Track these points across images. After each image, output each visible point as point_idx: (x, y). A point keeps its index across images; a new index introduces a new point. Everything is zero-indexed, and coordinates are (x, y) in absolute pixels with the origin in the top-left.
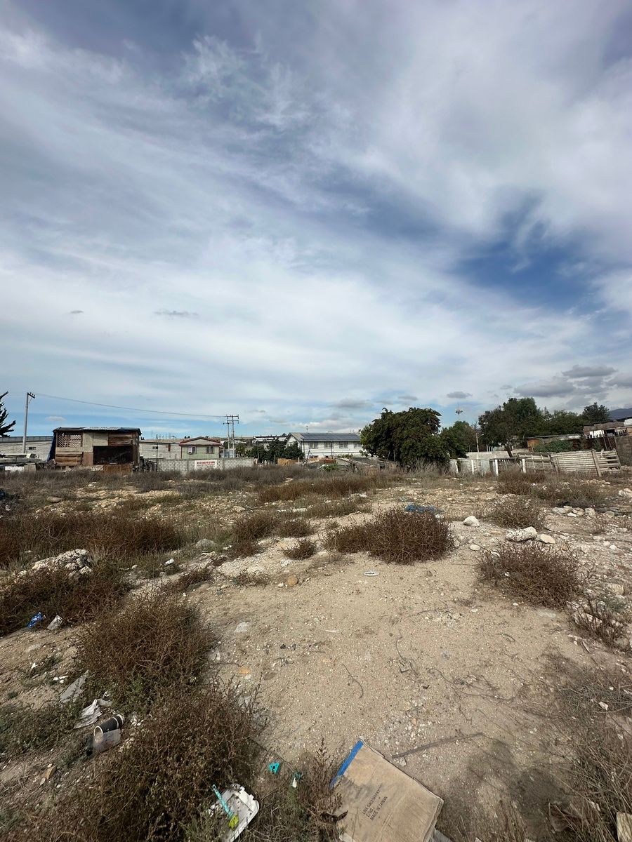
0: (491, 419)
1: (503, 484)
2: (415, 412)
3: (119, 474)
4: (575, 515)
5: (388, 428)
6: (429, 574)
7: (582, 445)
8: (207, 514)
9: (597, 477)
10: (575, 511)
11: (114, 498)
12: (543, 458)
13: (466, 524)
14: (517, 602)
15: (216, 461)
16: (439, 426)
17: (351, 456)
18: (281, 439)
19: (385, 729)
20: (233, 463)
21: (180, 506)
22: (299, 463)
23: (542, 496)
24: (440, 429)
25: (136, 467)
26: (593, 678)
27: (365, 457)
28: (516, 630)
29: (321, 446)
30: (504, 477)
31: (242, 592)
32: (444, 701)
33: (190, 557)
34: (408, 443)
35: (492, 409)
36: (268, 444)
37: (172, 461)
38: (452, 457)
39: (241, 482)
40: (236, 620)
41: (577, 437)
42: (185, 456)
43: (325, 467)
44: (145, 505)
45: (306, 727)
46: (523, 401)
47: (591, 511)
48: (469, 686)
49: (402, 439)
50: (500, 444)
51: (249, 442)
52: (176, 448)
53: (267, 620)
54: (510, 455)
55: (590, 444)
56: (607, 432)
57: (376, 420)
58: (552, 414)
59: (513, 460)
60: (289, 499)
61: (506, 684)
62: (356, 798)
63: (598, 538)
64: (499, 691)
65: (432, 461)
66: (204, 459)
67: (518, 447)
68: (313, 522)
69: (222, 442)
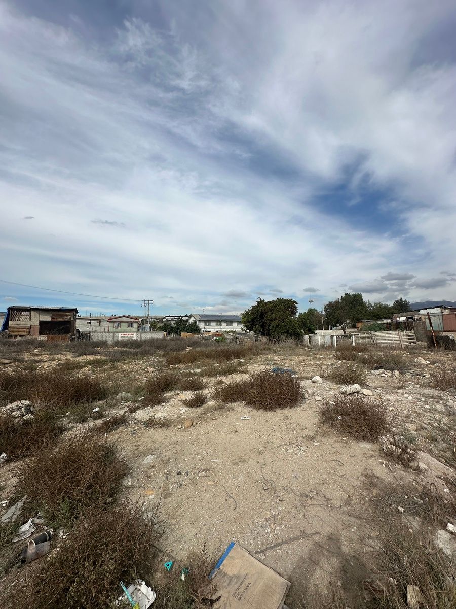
0: (332, 308)
1: (339, 353)
2: (280, 301)
3: (60, 342)
4: (386, 376)
5: (262, 312)
6: (287, 418)
7: (392, 327)
8: (126, 373)
9: (401, 349)
10: (386, 373)
11: (55, 360)
12: (366, 335)
13: (313, 382)
14: (345, 437)
15: (135, 334)
16: (297, 312)
17: (234, 332)
18: (184, 318)
19: (251, 532)
20: (147, 335)
21: (106, 367)
22: (197, 336)
23: (365, 362)
24: (298, 314)
25: (73, 337)
26: (394, 490)
27: (244, 332)
28: (344, 458)
29: (213, 324)
30: (340, 348)
31: (150, 432)
32: (293, 510)
33: (112, 406)
34: (275, 323)
35: (333, 301)
36: (175, 322)
37: (101, 333)
38: (305, 334)
39: (153, 349)
40: (144, 454)
41: (389, 321)
42: (112, 329)
43: (216, 340)
44: (78, 366)
45: (194, 534)
46: (354, 296)
47: (397, 373)
48: (311, 498)
49: (271, 320)
50: (338, 325)
51: (161, 320)
52: (105, 324)
53: (167, 453)
54: (345, 333)
55: (398, 326)
56: (408, 318)
57: (253, 306)
58: (373, 305)
59: (346, 336)
60: (188, 362)
61: (336, 495)
62: (228, 585)
63: (401, 391)
64: (332, 502)
65: (291, 336)
66: (126, 332)
67: (350, 328)
68: (205, 380)
69: (140, 320)
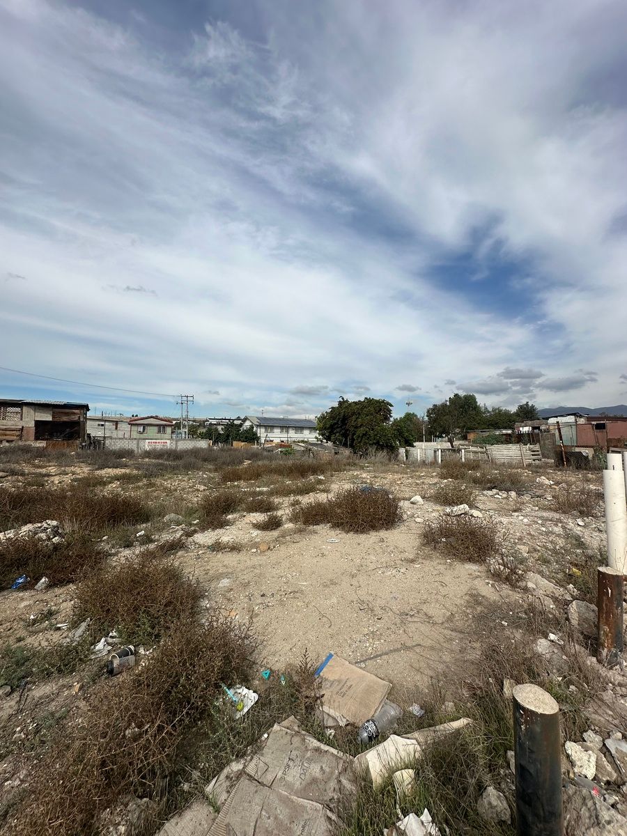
0: (438, 413)
1: (444, 471)
2: (370, 402)
3: (67, 451)
4: (500, 497)
5: (344, 416)
6: (382, 540)
7: (513, 439)
8: (169, 492)
9: (522, 468)
10: (500, 494)
11: (67, 474)
12: (480, 450)
13: (412, 503)
14: (450, 559)
15: (168, 441)
16: (391, 417)
17: (306, 442)
18: (236, 422)
19: (350, 646)
20: (186, 445)
21: (140, 484)
22: (256, 446)
23: (476, 481)
24: (392, 419)
25: (84, 444)
26: (500, 608)
27: (320, 442)
28: (447, 579)
29: (277, 431)
30: (445, 465)
32: (393, 627)
33: (160, 530)
34: (361, 431)
35: (439, 403)
36: (223, 427)
37: (120, 439)
38: (401, 446)
39: (200, 463)
40: (219, 577)
41: (510, 432)
42: (135, 435)
43: (281, 452)
44: (102, 483)
45: (288, 648)
46: (466, 397)
47: (513, 494)
48: (412, 616)
49: (356, 427)
50: (444, 436)
51: (202, 423)
52: (124, 427)
54: (452, 446)
55: (519, 439)
56: (534, 428)
57: (333, 408)
58: (490, 410)
59: (454, 450)
60: (250, 479)
61: (438, 612)
62: (330, 686)
63: (516, 514)
64: (434, 619)
65: (382, 449)
66: (156, 439)
67: (459, 439)
68: (277, 500)
69: (174, 422)
